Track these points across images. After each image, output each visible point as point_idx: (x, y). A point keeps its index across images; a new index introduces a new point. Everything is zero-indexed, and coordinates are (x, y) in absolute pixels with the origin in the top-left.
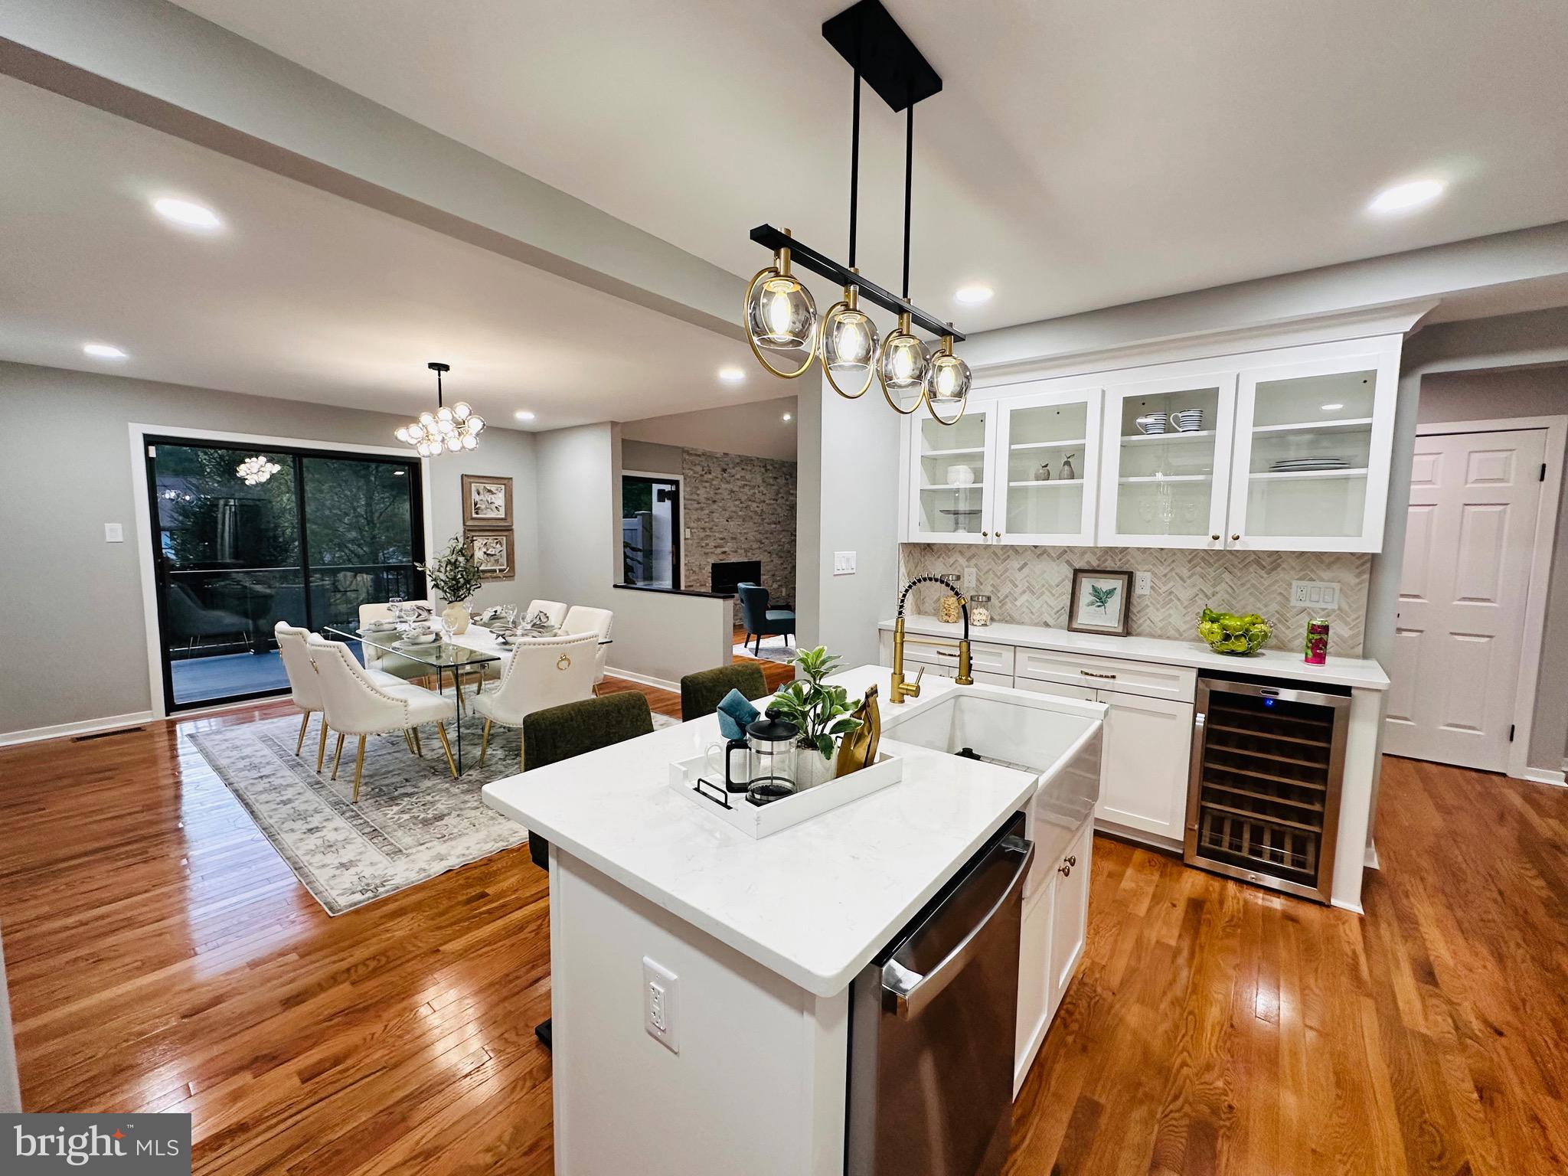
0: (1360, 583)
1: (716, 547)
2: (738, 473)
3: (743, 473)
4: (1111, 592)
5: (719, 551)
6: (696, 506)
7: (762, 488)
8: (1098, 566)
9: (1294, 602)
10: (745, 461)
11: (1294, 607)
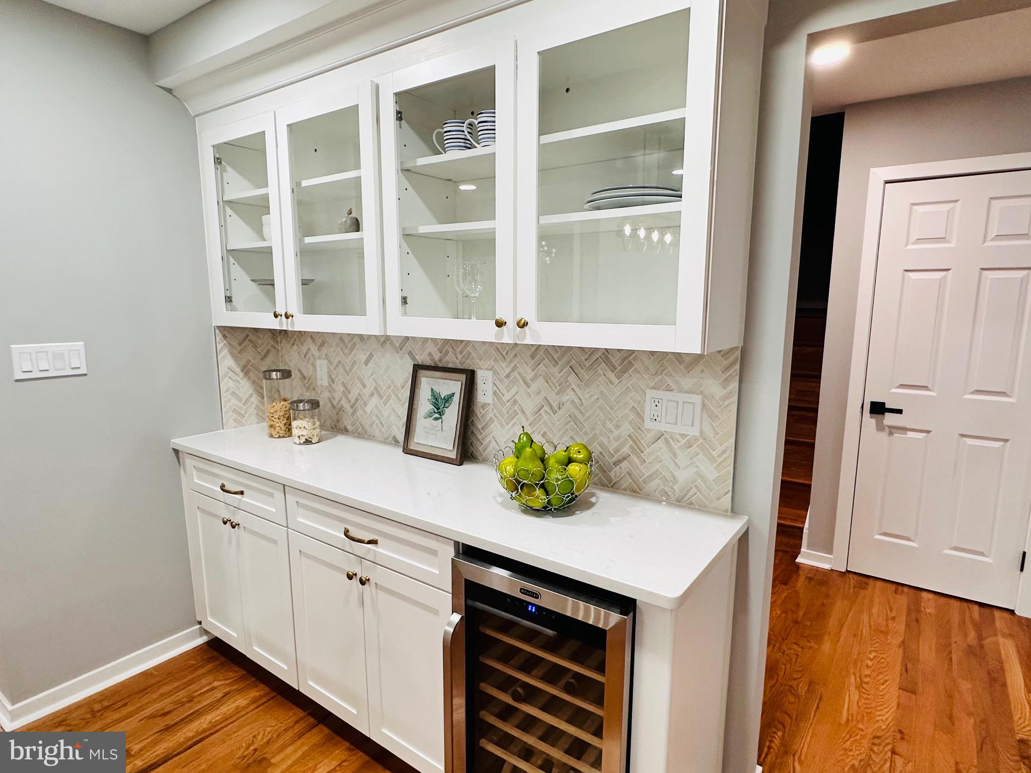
0: (726, 397)
4: (448, 399)
8: (440, 360)
9: (648, 424)
11: (649, 430)
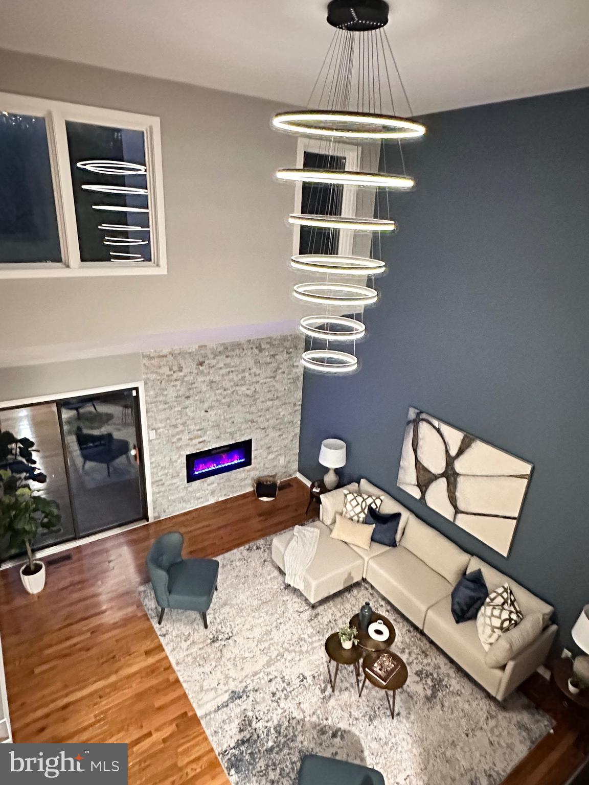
1: (191, 439)
2: (222, 361)
3: (228, 360)
5: (196, 441)
6: (161, 407)
7: (252, 371)
10: (229, 349)
